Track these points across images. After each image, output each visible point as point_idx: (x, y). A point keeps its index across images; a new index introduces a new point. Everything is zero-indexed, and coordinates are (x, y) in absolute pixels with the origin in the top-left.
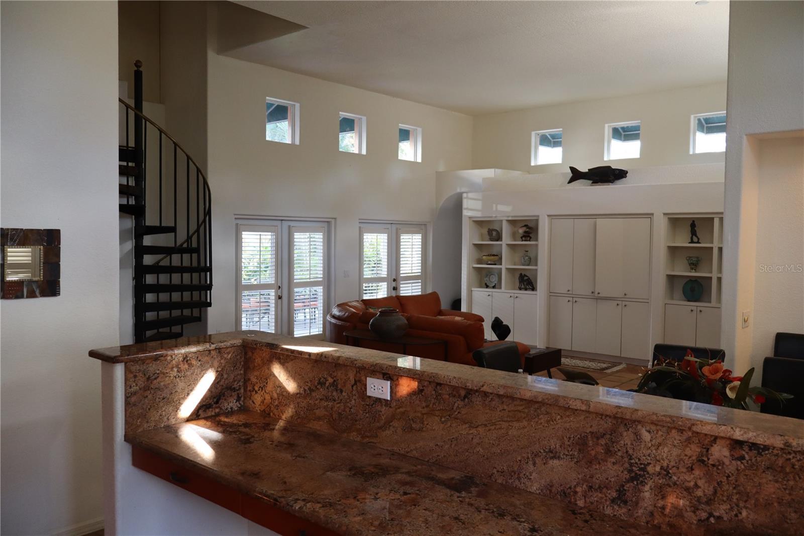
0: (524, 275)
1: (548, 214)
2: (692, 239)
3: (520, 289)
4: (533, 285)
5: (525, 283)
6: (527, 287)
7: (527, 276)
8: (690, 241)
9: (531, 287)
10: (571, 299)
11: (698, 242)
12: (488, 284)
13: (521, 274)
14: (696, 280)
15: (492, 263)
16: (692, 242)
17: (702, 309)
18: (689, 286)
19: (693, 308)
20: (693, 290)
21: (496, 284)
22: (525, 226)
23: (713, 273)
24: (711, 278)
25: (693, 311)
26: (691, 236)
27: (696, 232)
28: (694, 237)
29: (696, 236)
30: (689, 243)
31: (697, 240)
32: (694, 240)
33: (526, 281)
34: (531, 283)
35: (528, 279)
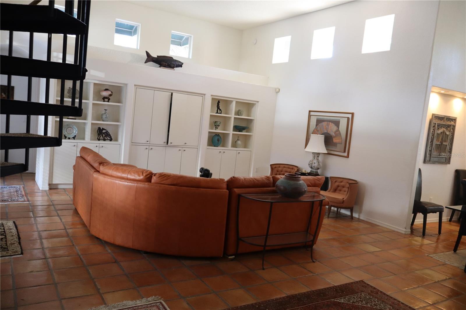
0: (102, 128)
1: (136, 84)
2: (217, 111)
3: (99, 140)
4: (111, 137)
5: (104, 135)
6: (106, 138)
7: (106, 130)
8: (216, 112)
9: (109, 138)
10: (148, 147)
11: (221, 113)
12: (66, 136)
13: (99, 128)
14: (219, 135)
16: (217, 113)
17: (225, 151)
18: (216, 138)
19: (221, 151)
20: (218, 140)
21: (75, 136)
22: (106, 90)
23: (231, 131)
24: (228, 134)
25: (220, 152)
26: (217, 109)
27: (220, 108)
28: (219, 110)
29: (220, 110)
30: (216, 113)
31: (221, 112)
32: (219, 112)
33: (104, 133)
34: (110, 135)
35: (106, 132)
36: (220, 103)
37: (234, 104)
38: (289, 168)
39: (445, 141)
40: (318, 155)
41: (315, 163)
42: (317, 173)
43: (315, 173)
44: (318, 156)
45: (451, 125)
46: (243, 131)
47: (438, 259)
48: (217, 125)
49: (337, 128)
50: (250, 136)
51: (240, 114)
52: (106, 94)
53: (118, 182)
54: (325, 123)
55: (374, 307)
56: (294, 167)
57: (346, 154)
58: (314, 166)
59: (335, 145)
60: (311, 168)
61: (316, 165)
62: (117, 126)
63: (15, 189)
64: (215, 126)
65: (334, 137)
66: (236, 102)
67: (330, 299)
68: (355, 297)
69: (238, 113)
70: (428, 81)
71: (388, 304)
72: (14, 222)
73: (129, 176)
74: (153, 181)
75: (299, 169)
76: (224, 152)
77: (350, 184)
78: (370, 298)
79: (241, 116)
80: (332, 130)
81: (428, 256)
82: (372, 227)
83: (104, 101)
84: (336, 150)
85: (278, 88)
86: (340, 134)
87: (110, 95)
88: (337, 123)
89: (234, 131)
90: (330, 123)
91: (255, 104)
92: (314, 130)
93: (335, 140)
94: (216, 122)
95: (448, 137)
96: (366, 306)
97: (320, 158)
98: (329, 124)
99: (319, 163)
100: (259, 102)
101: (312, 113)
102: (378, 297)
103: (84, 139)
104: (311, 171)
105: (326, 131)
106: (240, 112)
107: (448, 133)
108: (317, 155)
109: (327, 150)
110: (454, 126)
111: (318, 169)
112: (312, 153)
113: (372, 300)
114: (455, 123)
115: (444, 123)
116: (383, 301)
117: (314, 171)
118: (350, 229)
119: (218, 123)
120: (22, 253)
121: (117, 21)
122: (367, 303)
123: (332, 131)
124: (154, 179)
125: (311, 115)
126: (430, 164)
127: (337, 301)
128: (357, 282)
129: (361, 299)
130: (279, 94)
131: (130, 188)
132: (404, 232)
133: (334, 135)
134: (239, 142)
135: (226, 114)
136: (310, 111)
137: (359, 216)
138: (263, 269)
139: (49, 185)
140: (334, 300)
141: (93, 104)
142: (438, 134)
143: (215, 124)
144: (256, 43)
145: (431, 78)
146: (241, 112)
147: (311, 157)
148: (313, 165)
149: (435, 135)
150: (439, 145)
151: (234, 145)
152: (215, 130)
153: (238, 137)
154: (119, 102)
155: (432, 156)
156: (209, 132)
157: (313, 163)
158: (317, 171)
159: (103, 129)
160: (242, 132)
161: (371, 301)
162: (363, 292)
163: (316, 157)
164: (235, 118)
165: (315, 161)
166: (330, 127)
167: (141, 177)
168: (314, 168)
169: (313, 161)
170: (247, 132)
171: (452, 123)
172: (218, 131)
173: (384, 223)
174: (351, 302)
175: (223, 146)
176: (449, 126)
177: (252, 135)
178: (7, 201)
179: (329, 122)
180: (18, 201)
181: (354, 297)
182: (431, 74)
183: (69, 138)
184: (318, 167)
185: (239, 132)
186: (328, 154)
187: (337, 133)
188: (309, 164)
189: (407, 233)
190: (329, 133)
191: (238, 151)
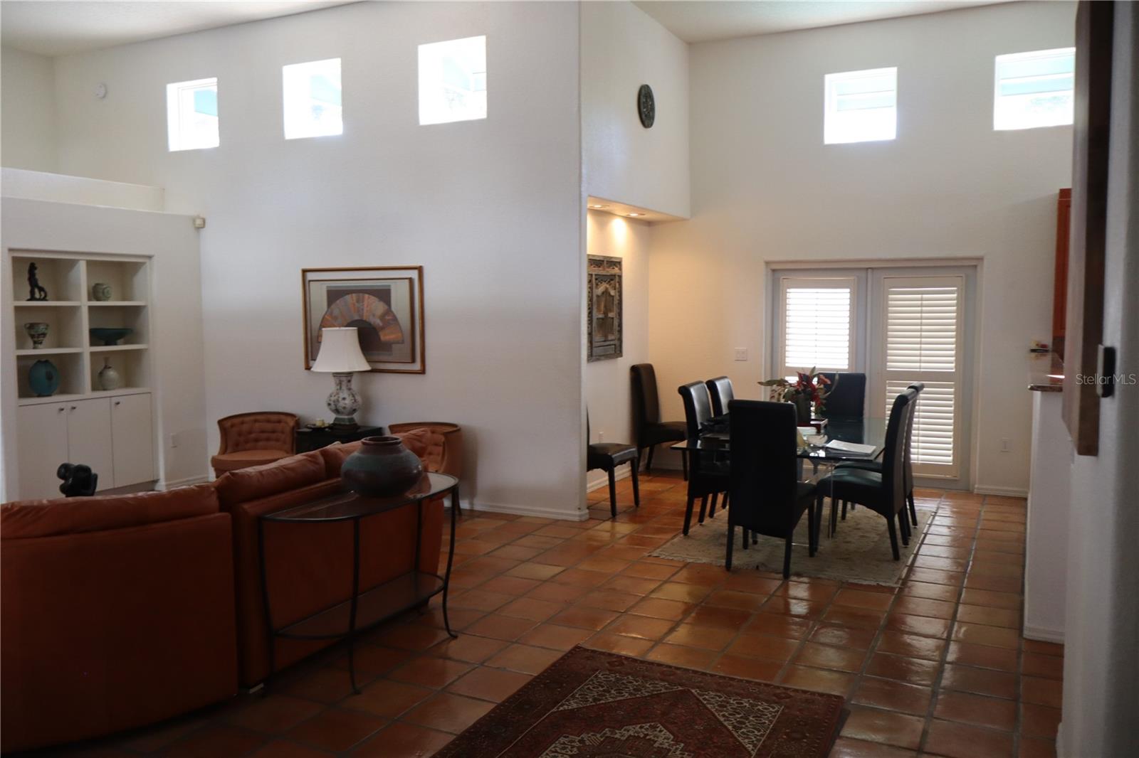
2: (32, 293)
8: (29, 297)
11: (44, 299)
14: (47, 361)
16: (32, 298)
17: (74, 404)
18: (42, 371)
19: (61, 405)
20: (49, 377)
23: (84, 347)
24: (75, 358)
25: (62, 410)
26: (28, 288)
27: (40, 284)
28: (36, 290)
29: (41, 289)
30: (28, 300)
31: (46, 296)
32: (37, 295)
36: (36, 268)
37: (82, 268)
38: (269, 421)
39: (611, 311)
40: (349, 378)
41: (344, 399)
42: (352, 423)
43: (348, 423)
44: (349, 381)
45: (615, 275)
46: (119, 341)
47: (671, 558)
48: (39, 335)
49: (386, 307)
50: (139, 352)
51: (101, 295)
54: (352, 297)
55: (638, 696)
56: (283, 417)
57: (417, 366)
58: (344, 405)
59: (387, 347)
60: (337, 411)
61: (348, 402)
64: (32, 336)
65: (383, 328)
66: (89, 263)
67: (549, 711)
68: (591, 687)
69: (95, 293)
70: (580, 187)
71: (657, 680)
75: (299, 419)
76: (74, 408)
77: (446, 434)
78: (618, 680)
79: (104, 300)
80: (373, 310)
81: (650, 556)
82: (510, 522)
84: (390, 359)
85: (199, 217)
86: (395, 319)
88: (384, 295)
89: (92, 344)
90: (367, 296)
91: (143, 264)
92: (324, 318)
93: (385, 336)
94: (32, 326)
95: (613, 300)
96: (622, 698)
97: (355, 384)
98: (363, 298)
99: (353, 396)
100: (155, 260)
101: (310, 276)
102: (629, 671)
104: (336, 419)
105: (356, 318)
106: (101, 291)
107: (612, 293)
108: (344, 378)
109: (369, 361)
110: (620, 277)
111: (355, 410)
112: (331, 375)
113: (625, 681)
114: (620, 269)
115: (604, 273)
116: (644, 677)
117: (344, 419)
118: (473, 538)
119: (41, 329)
122: (619, 692)
123: (374, 315)
125: (310, 281)
126: (593, 361)
127: (565, 710)
128: (570, 652)
129: (602, 687)
130: (203, 232)
132: (577, 519)
133: (381, 324)
134: (112, 374)
135: (58, 299)
136: (305, 271)
137: (472, 504)
138: (357, 692)
140: (558, 708)
142: (598, 296)
143: (33, 333)
144: (104, 97)
145: (584, 178)
146: (106, 291)
147: (331, 386)
148: (342, 404)
149: (595, 299)
150: (602, 319)
151: (99, 383)
152: (34, 348)
153: (106, 360)
155: (594, 346)
156: (20, 358)
157: (340, 399)
158: (350, 417)
160: (116, 344)
161: (623, 683)
162: (597, 670)
163: (344, 384)
164: (90, 308)
165: (345, 394)
166: (367, 307)
168: (342, 410)
169: (338, 394)
170: (126, 343)
171: (616, 270)
172: (42, 351)
173: (535, 508)
174: (591, 700)
175: (64, 391)
176: (611, 277)
177: (146, 349)
179: (361, 294)
181: (588, 688)
182: (584, 171)
184: (354, 408)
185: (107, 344)
186: (373, 371)
187: (387, 318)
188: (329, 404)
189: (583, 519)
190: (367, 320)
191: (115, 400)
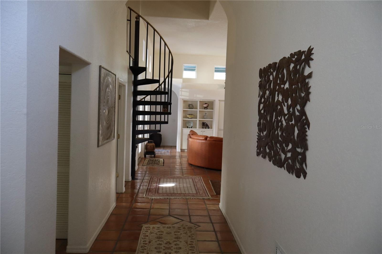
1: (219, 100)
3: (203, 128)
5: (205, 126)
6: (206, 127)
7: (206, 123)
9: (207, 127)
12: (188, 126)
13: (203, 122)
15: (191, 118)
21: (192, 126)
22: (206, 104)
33: (205, 125)
34: (208, 126)
35: (206, 124)
52: (205, 106)
53: (196, 140)
62: (212, 121)
63: (167, 151)
72: (163, 159)
73: (200, 138)
74: (207, 140)
83: (205, 109)
87: (208, 106)
103: (196, 128)
120: (163, 166)
121: (216, 67)
124: (208, 138)
131: (199, 142)
139: (181, 149)
141: (199, 111)
154: (213, 109)
159: (205, 123)
167: (204, 138)
178: (163, 154)
180: (167, 154)
183: (190, 128)
